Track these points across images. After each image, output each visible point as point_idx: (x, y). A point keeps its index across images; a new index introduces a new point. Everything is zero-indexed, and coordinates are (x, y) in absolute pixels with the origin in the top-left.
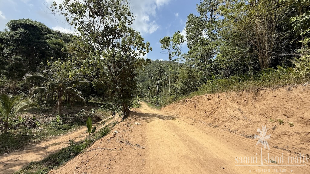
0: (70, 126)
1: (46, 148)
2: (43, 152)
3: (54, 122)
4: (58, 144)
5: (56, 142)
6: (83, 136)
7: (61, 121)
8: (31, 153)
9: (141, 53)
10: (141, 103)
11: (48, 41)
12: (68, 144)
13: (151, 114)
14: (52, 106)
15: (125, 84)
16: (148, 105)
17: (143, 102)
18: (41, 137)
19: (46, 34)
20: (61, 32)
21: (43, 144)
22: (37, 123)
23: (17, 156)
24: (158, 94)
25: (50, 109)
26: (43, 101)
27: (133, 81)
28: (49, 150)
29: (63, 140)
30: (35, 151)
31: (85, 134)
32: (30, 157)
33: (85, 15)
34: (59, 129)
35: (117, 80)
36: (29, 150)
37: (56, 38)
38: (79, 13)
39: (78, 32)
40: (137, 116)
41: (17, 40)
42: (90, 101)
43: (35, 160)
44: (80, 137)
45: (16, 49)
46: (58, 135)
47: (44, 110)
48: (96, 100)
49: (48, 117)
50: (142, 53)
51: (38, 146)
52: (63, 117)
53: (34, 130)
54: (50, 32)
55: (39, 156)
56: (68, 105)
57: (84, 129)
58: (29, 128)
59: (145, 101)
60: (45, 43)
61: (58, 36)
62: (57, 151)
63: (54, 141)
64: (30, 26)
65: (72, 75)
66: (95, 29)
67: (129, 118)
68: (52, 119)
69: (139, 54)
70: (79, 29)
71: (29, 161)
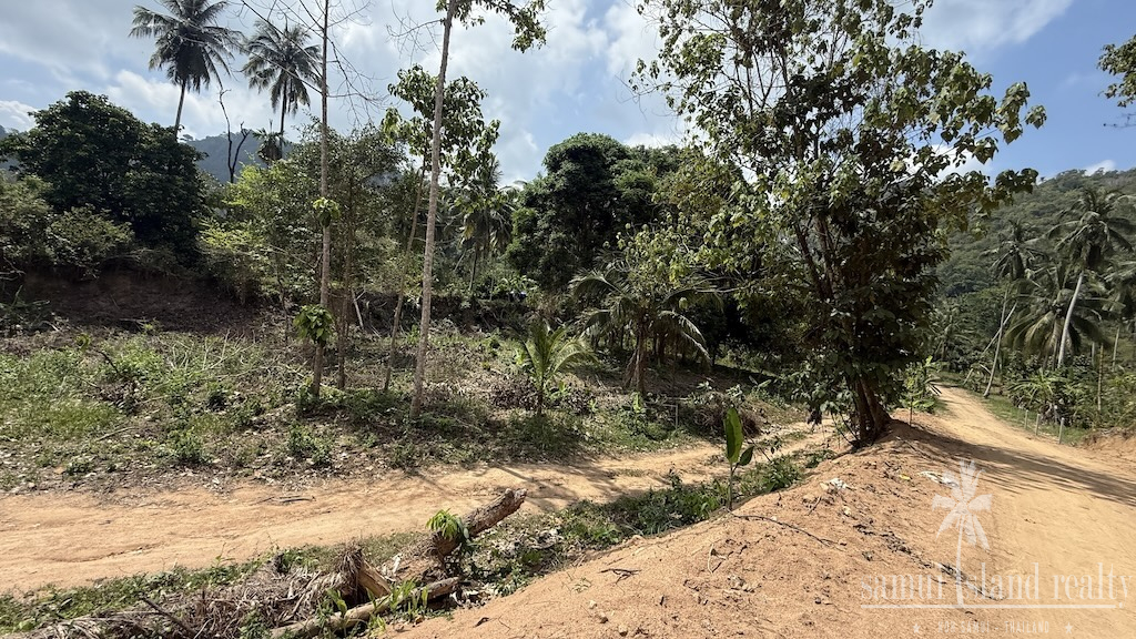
0: (664, 432)
1: (611, 475)
2: (605, 484)
3: (626, 409)
4: (637, 474)
5: (634, 469)
6: (701, 473)
7: (644, 410)
8: (582, 478)
9: (966, 152)
10: (945, 394)
11: (617, 181)
12: (661, 484)
13: (1019, 454)
14: (623, 364)
15: (872, 299)
16: (992, 411)
17: (959, 391)
18: (601, 444)
19: (613, 162)
20: (646, 148)
21: (606, 464)
22: (592, 404)
23: (559, 475)
24: (1067, 361)
25: (616, 373)
26: (602, 348)
27: (917, 288)
28: (619, 482)
29: (651, 466)
30: (589, 475)
31: (707, 468)
32: (583, 488)
33: (720, 68)
34: (639, 432)
35: (834, 285)
36: (578, 468)
37: (637, 168)
38: (701, 68)
39: (698, 131)
40: (929, 446)
41: (558, 193)
42: (721, 362)
43: (591, 499)
44: (694, 471)
45: (557, 216)
46: (636, 449)
47: (604, 372)
48: (739, 361)
49: (613, 392)
50: (971, 149)
51: (596, 465)
52: (647, 399)
53: (587, 422)
54: (622, 153)
55: (597, 492)
56: (659, 365)
57: (704, 451)
58: (578, 414)
59: (975, 389)
60: (612, 187)
61: (640, 162)
62: (635, 492)
63: (627, 464)
64: (584, 150)
65: (677, 271)
66: (754, 103)
67: (888, 446)
68: (622, 400)
69: (951, 159)
70: (701, 122)
71: (579, 495)
